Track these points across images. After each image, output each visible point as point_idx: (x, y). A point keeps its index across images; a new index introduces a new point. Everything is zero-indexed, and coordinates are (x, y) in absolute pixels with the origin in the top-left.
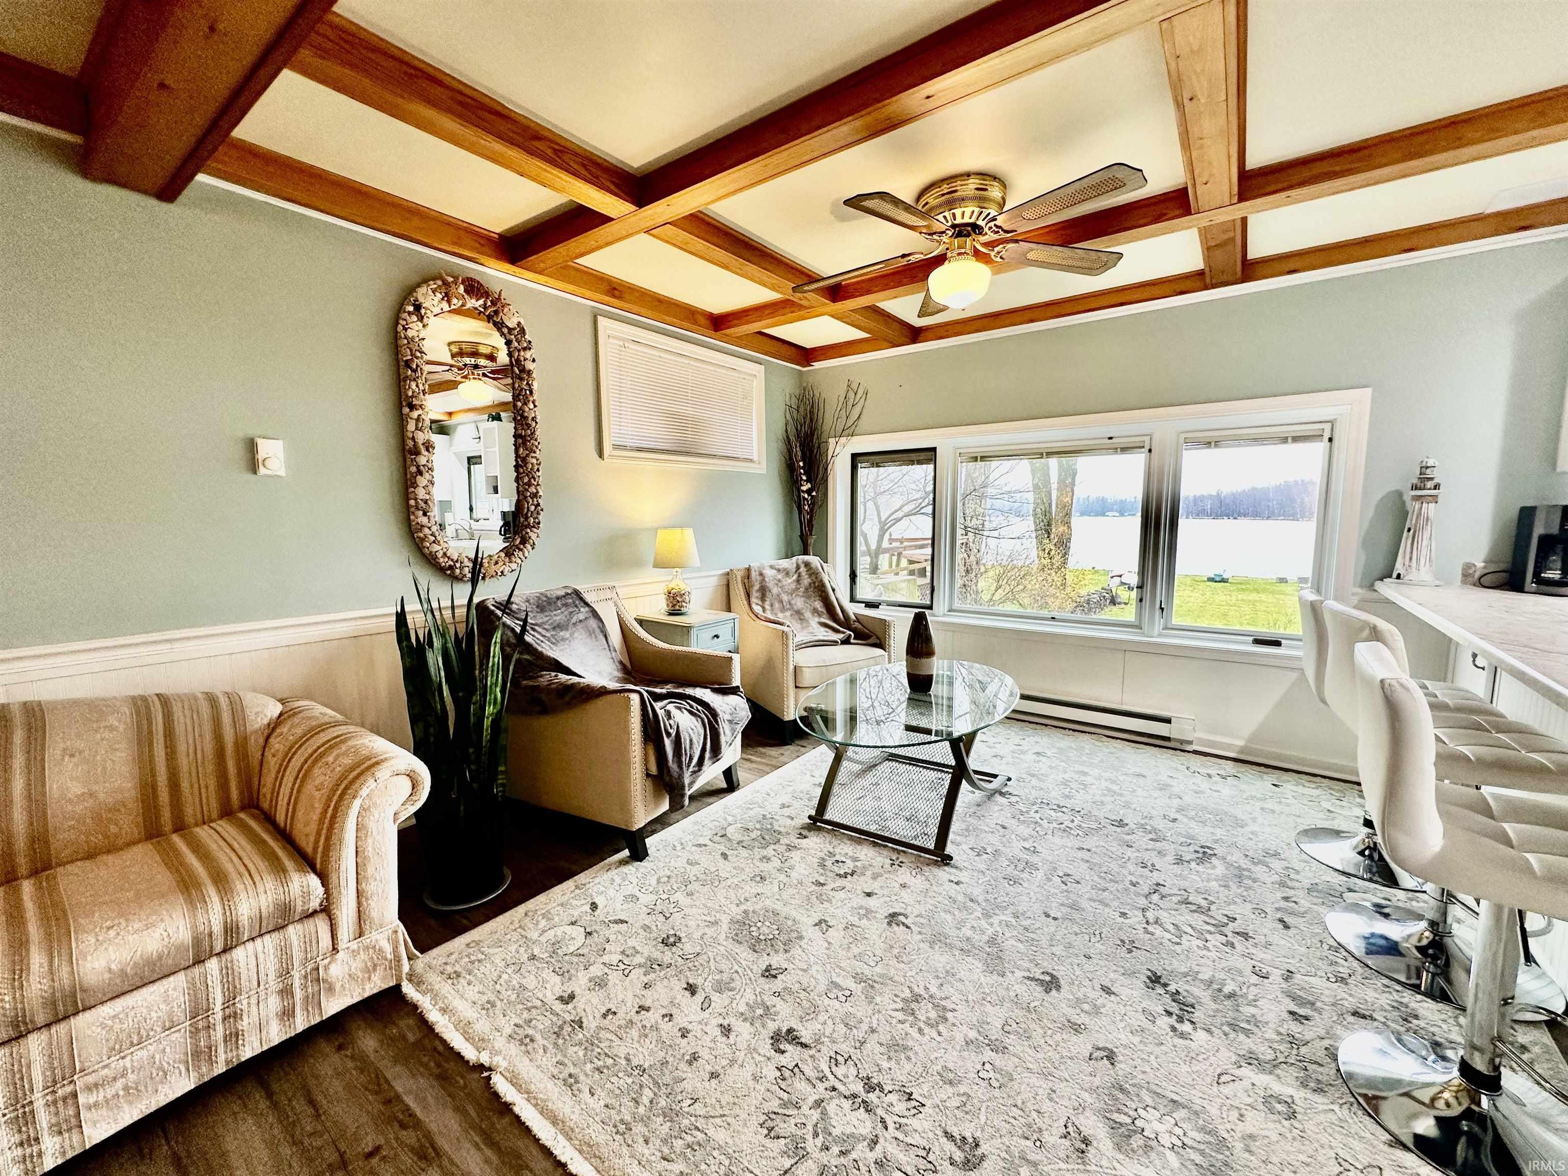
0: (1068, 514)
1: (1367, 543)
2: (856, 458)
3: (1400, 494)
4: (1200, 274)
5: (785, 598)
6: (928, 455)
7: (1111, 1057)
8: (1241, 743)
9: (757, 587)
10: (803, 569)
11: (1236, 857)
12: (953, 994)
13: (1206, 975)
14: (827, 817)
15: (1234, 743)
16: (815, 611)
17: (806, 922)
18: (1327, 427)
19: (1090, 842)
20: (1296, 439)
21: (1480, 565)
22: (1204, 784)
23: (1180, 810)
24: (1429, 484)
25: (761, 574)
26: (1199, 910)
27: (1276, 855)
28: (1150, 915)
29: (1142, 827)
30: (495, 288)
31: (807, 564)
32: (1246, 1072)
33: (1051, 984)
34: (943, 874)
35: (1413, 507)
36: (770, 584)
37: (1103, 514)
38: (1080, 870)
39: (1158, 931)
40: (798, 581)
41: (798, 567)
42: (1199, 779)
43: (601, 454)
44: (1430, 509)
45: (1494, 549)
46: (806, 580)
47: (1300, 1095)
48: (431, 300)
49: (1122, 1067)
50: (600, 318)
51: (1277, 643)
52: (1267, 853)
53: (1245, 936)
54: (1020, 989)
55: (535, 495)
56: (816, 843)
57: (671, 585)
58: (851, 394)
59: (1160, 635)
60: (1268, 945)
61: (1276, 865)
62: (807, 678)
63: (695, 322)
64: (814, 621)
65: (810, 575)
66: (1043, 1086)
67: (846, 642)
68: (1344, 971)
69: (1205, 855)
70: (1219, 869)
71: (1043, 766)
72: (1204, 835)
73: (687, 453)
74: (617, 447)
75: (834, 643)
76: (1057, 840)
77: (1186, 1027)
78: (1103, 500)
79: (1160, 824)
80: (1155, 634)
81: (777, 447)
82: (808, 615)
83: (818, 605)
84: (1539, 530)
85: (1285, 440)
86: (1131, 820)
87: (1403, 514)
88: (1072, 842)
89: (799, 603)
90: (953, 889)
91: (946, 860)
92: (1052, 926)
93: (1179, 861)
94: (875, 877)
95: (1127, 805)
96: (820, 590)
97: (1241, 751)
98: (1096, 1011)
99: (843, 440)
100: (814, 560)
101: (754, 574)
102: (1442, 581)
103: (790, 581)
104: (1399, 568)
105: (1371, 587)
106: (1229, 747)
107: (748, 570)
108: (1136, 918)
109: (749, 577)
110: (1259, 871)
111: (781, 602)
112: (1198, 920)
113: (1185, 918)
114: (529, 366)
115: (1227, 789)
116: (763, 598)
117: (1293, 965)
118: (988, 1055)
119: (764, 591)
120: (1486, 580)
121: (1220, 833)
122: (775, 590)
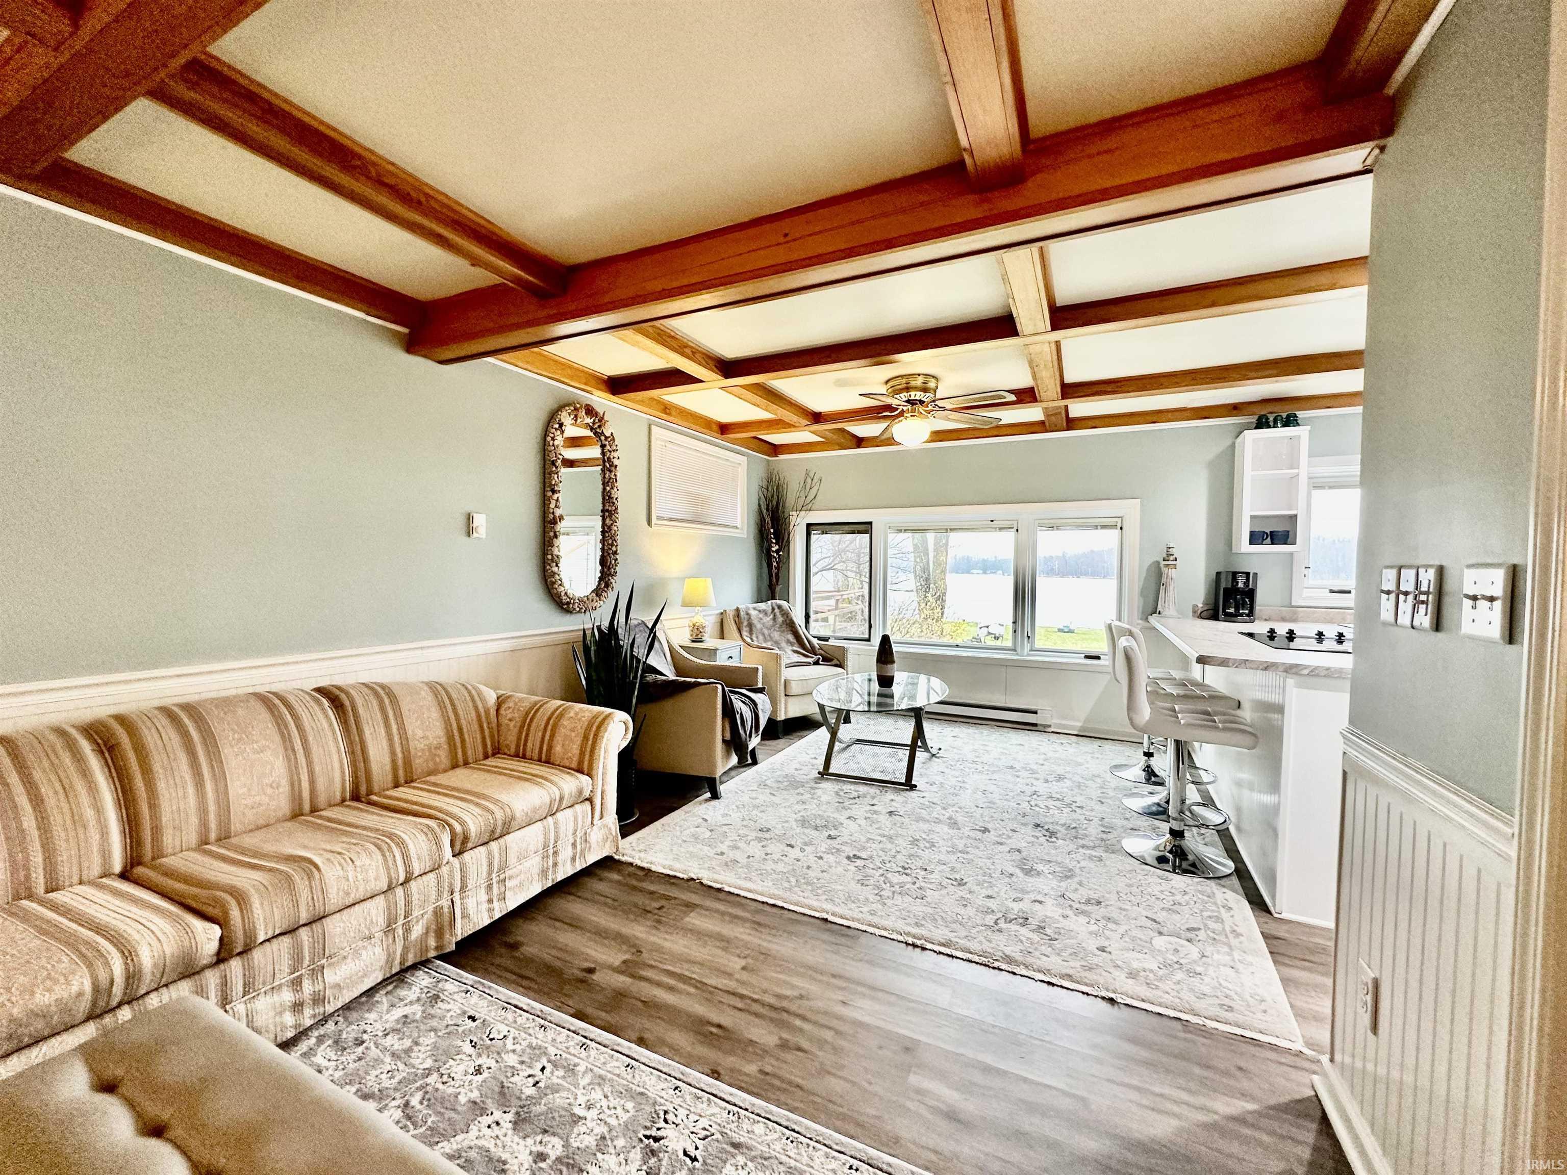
0: (943, 572)
1: (1143, 593)
2: (809, 527)
3: (1158, 563)
4: (1043, 423)
5: (766, 632)
6: (865, 527)
7: (1019, 851)
8: (1079, 724)
9: (745, 623)
10: (777, 610)
11: (1077, 778)
12: (935, 837)
13: (1062, 822)
14: (831, 771)
15: (1076, 725)
16: (788, 642)
17: (842, 818)
18: (1119, 520)
19: (995, 776)
20: (1104, 527)
21: (1200, 605)
22: (1059, 748)
23: (1045, 760)
24: (1172, 558)
25: (748, 614)
26: (1058, 799)
27: (1098, 776)
28: (1033, 803)
29: (1025, 768)
30: (600, 411)
31: (779, 607)
32: (1081, 850)
33: (985, 830)
34: (913, 794)
35: (1165, 570)
36: (755, 621)
37: (968, 572)
38: (992, 788)
39: (1037, 809)
40: (774, 619)
41: (773, 609)
42: (1055, 745)
43: (649, 522)
44: (1172, 572)
45: (1206, 599)
46: (780, 619)
47: (1104, 855)
48: (566, 418)
49: (1024, 854)
50: (653, 427)
51: (1098, 658)
52: (1094, 776)
53: (1082, 808)
54: (971, 834)
55: (615, 553)
56: (829, 786)
57: (694, 620)
58: (809, 480)
59: (1028, 655)
60: (1092, 810)
61: (1099, 780)
62: (794, 689)
63: (710, 429)
64: (789, 649)
65: (783, 615)
66: (989, 862)
67: (816, 663)
68: (1128, 816)
69: (1060, 778)
70: (1068, 783)
71: (959, 742)
72: (1060, 770)
73: (698, 522)
74: (659, 518)
75: (808, 664)
76: (976, 776)
77: (1054, 839)
78: (968, 559)
79: (1035, 767)
80: (1025, 654)
81: (753, 518)
82: (784, 644)
83: (791, 637)
84: (1223, 585)
85: (1096, 527)
86: (1018, 766)
87: (1160, 575)
88: (984, 777)
89: (776, 635)
90: (922, 800)
91: (913, 787)
92: (981, 811)
93: (1047, 781)
94: (873, 798)
95: (1015, 759)
96: (790, 625)
97: (1082, 728)
98: (1010, 837)
99: (803, 513)
100: (783, 603)
101: (742, 614)
102: (1181, 614)
103: (768, 620)
104: (1159, 608)
105: (1146, 620)
106: (1073, 728)
107: (738, 610)
108: (1025, 805)
109: (738, 616)
110: (1090, 783)
111: (763, 634)
112: (1058, 804)
113: (1050, 803)
114: (616, 462)
115: (1072, 750)
116: (751, 632)
117: (1104, 815)
118: (959, 855)
119: (750, 626)
120: (1204, 614)
121: (1068, 769)
122: (759, 626)
